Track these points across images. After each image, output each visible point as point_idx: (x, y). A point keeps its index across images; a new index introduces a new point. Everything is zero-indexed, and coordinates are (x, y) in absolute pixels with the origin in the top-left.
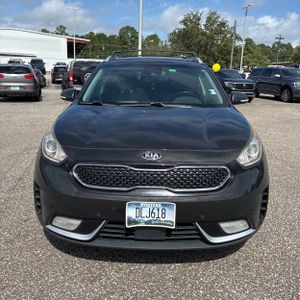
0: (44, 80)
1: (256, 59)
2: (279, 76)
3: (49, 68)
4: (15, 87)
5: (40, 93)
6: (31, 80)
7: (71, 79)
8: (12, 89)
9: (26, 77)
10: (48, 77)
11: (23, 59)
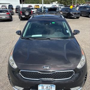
0: (13, 12)
1: (80, 1)
2: (88, 9)
3: (14, 7)
4: (4, 17)
5: (12, 18)
6: (9, 14)
7: (21, 13)
8: (3, 18)
9: (7, 14)
10: (14, 11)
11: (6, 5)
